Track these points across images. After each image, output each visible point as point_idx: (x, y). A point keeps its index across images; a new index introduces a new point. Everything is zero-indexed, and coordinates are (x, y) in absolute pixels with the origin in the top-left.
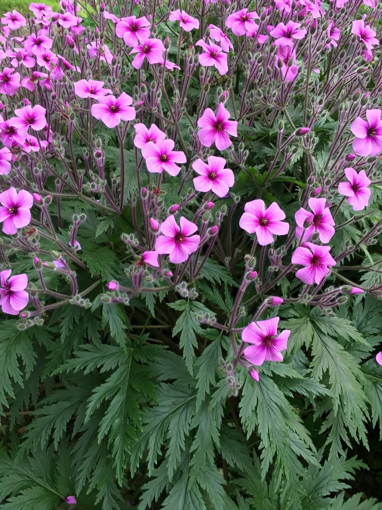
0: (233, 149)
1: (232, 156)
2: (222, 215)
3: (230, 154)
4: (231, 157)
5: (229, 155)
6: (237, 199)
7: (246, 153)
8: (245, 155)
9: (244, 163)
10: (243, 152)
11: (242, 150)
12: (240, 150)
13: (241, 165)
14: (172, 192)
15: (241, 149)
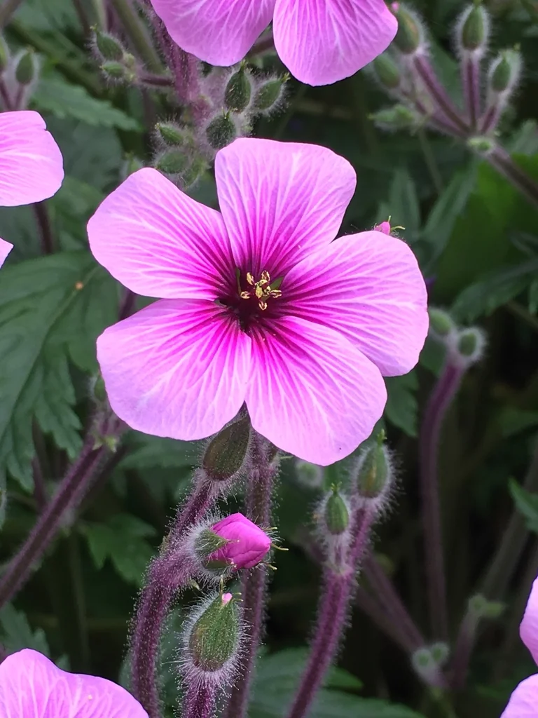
0: (421, 50)
1: (420, 86)
2: (360, 514)
3: (409, 75)
4: (411, 95)
5: (404, 84)
6: (466, 346)
7: (502, 72)
8: (499, 83)
9: (493, 131)
10: (485, 62)
11: (478, 53)
12: (463, 53)
13: (475, 141)
14: (85, 309)
15: (471, 43)
